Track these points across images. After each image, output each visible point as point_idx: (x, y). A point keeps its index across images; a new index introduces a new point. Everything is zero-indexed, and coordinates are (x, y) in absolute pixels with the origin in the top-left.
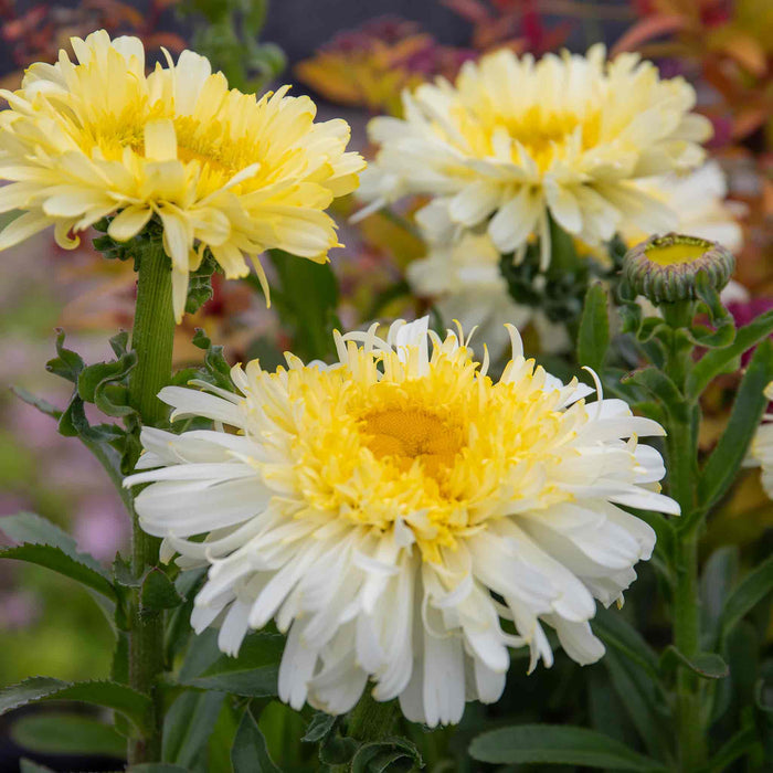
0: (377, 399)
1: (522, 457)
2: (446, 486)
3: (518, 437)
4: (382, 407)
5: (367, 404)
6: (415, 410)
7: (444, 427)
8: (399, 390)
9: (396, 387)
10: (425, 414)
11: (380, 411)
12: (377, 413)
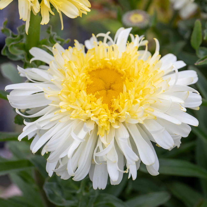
0: (100, 64)
1: (140, 100)
2: (112, 106)
3: (141, 91)
4: (102, 67)
5: (98, 65)
6: (114, 69)
7: (121, 79)
8: (108, 62)
9: (108, 61)
10: (117, 71)
11: (101, 68)
12: (100, 69)
